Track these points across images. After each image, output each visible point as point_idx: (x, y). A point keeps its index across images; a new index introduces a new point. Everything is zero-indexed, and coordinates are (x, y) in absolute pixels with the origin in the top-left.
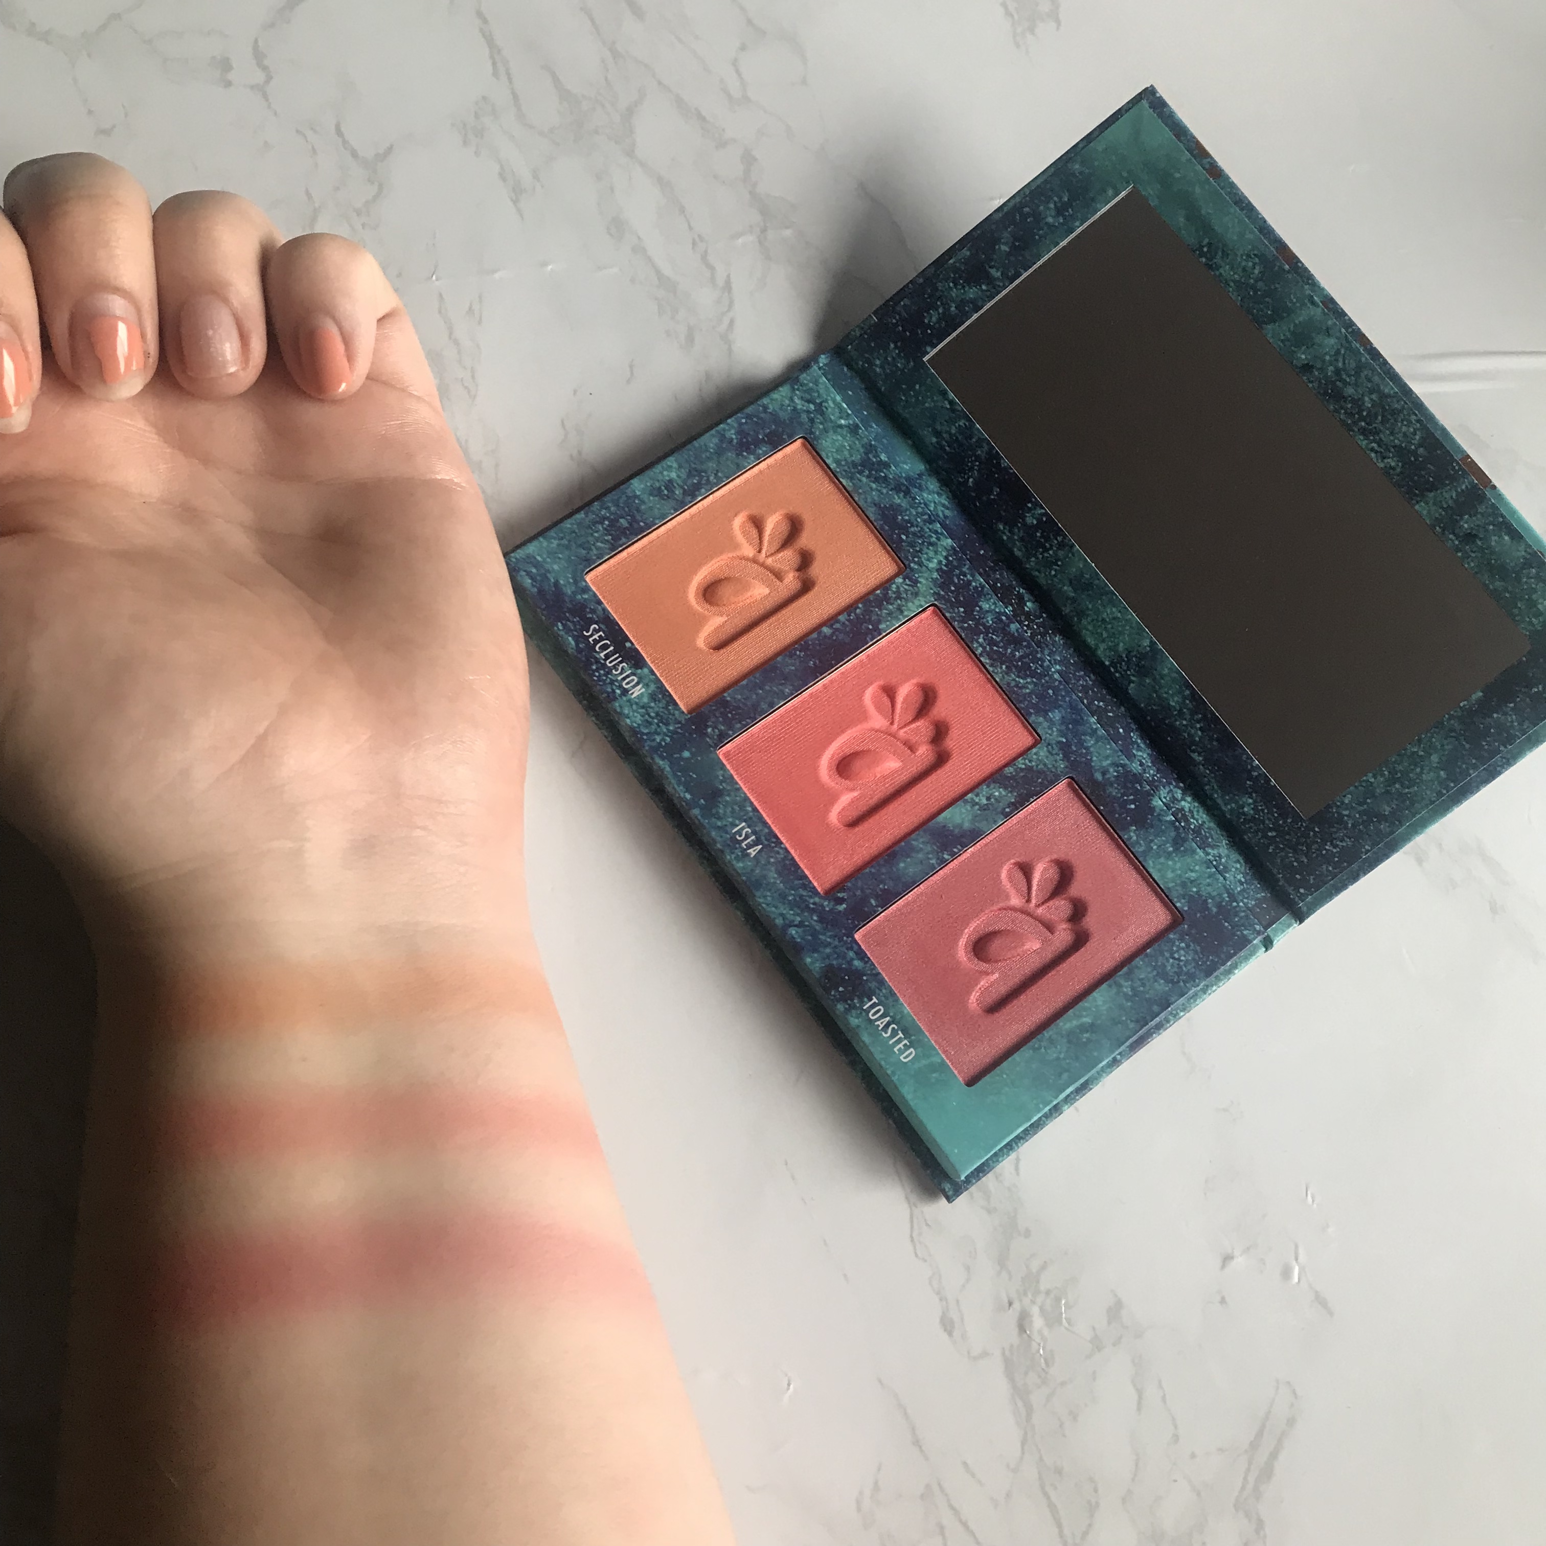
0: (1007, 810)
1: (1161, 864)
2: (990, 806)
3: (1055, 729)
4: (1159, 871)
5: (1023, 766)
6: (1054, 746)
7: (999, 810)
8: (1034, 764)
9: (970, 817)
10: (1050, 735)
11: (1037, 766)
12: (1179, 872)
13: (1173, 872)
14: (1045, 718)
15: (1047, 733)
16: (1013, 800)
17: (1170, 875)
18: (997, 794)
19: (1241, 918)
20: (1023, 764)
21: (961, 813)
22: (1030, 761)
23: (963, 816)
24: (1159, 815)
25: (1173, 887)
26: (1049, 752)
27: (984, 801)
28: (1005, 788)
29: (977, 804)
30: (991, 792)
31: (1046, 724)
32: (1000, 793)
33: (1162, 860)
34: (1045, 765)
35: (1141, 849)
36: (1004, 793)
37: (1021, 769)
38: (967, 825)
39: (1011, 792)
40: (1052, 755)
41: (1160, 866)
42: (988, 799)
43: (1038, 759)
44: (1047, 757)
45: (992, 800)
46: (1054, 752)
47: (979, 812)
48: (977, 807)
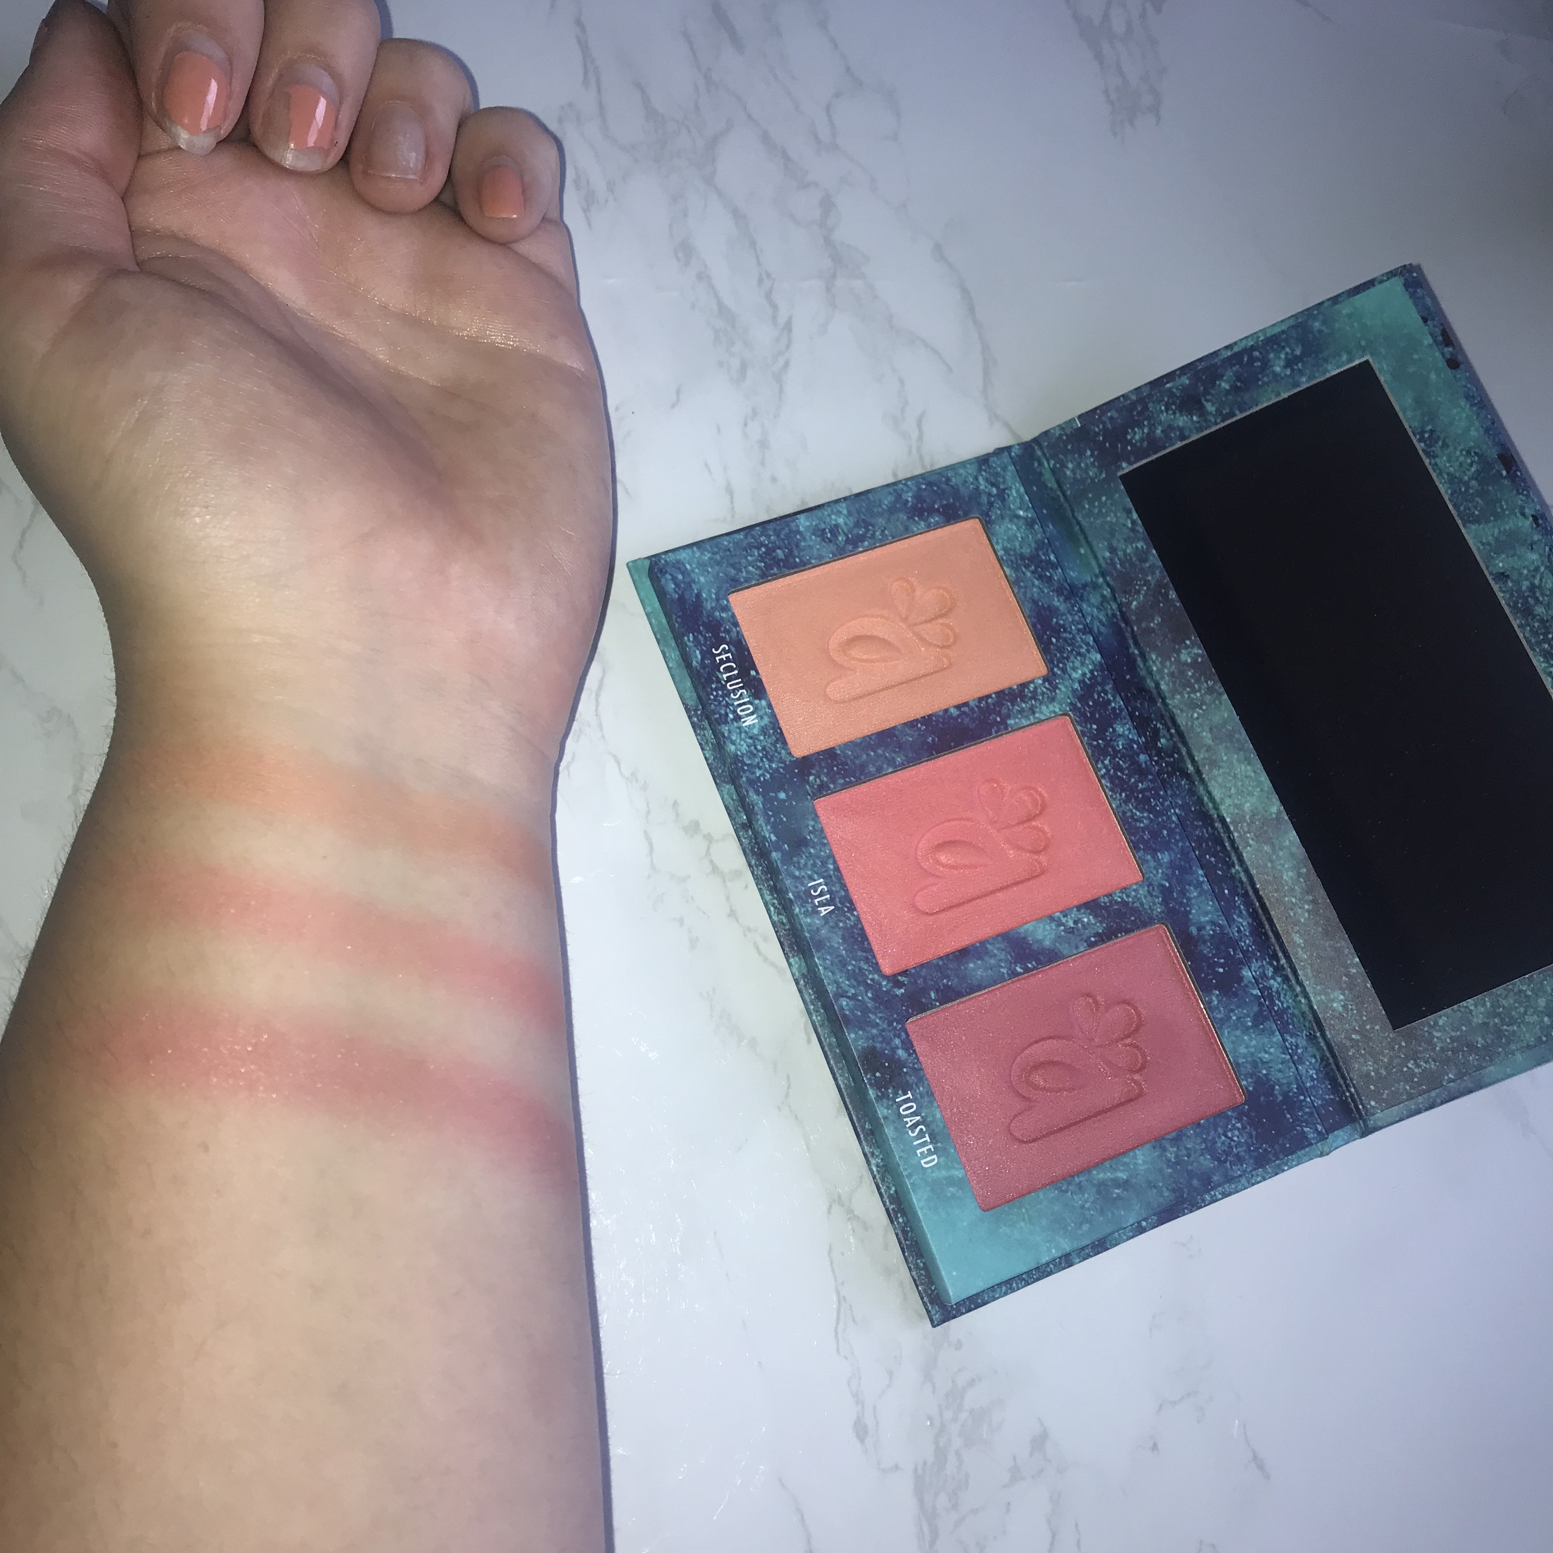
0: (1093, 939)
1: (1236, 1036)
2: (1075, 930)
3: (1160, 871)
4: (1233, 1042)
5: (1119, 900)
6: (1156, 888)
7: (1085, 937)
8: (1130, 900)
9: (1053, 936)
10: (1154, 876)
11: (1133, 903)
12: (1253, 1050)
13: (1247, 1047)
14: (1153, 857)
15: (1152, 873)
16: (1100, 931)
17: (1243, 1050)
18: (1086, 920)
19: (1306, 1113)
20: (1120, 897)
21: (1044, 929)
22: (1128, 896)
23: (1046, 933)
24: (1247, 986)
25: (1243, 1063)
26: (1149, 892)
27: (1071, 924)
28: (1095, 917)
29: (1063, 924)
30: (1080, 916)
31: (1152, 864)
32: (1089, 920)
33: (1238, 1033)
34: (1142, 904)
35: (1219, 1016)
36: (1093, 921)
37: (1116, 901)
38: (1047, 943)
39: (1101, 922)
40: (1151, 895)
41: (1234, 1038)
42: (1075, 922)
43: (1136, 896)
44: (1145, 897)
45: (1080, 925)
46: (1154, 894)
47: (1063, 933)
48: (1062, 928)
